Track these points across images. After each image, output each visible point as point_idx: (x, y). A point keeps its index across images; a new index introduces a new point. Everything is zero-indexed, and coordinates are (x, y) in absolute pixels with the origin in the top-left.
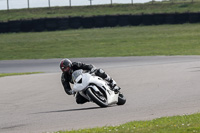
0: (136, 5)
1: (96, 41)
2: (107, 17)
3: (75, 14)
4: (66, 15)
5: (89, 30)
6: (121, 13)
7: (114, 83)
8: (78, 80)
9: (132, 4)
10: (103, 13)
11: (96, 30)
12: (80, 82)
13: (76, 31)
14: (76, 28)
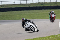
0: (28, 4)
1: (16, 15)
2: (19, 8)
3: (9, 7)
4: (7, 7)
5: (14, 12)
6: (23, 6)
7: (36, 25)
8: (27, 24)
9: (27, 4)
10: (18, 6)
11: (16, 12)
12: (28, 25)
13: (10, 12)
14: (10, 11)
